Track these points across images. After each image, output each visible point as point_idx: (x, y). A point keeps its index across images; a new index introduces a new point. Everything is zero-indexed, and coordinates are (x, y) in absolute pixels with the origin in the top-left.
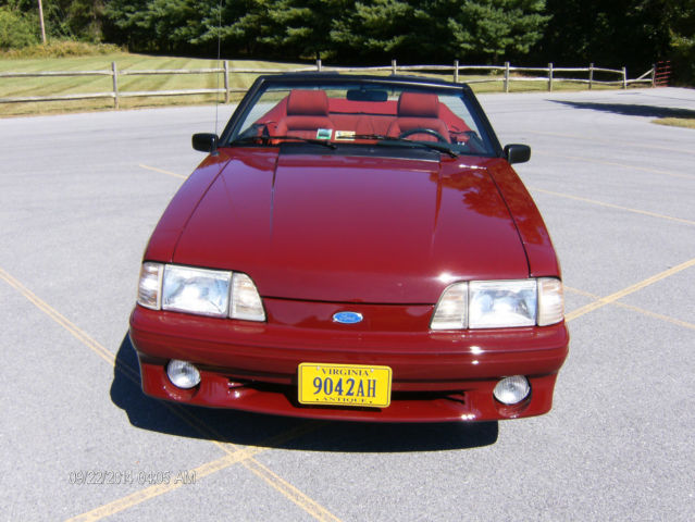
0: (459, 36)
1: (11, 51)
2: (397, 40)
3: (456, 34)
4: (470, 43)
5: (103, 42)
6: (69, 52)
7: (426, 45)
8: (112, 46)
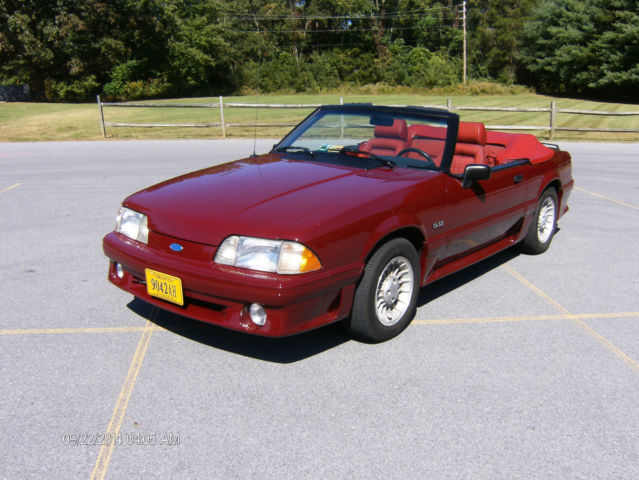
1: (435, 89)
5: (515, 83)
6: (483, 91)
8: (522, 87)
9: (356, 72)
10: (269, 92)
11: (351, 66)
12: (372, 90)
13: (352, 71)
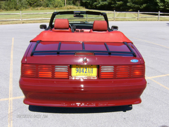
0: (159, 4)
1: (57, 8)
2: (144, 5)
3: (158, 4)
4: (162, 6)
5: (80, 6)
6: (70, 8)
7: (151, 7)
8: (82, 7)
9: (35, 4)
10: (8, 10)
11: (33, 2)
12: (39, 9)
13: (34, 4)
